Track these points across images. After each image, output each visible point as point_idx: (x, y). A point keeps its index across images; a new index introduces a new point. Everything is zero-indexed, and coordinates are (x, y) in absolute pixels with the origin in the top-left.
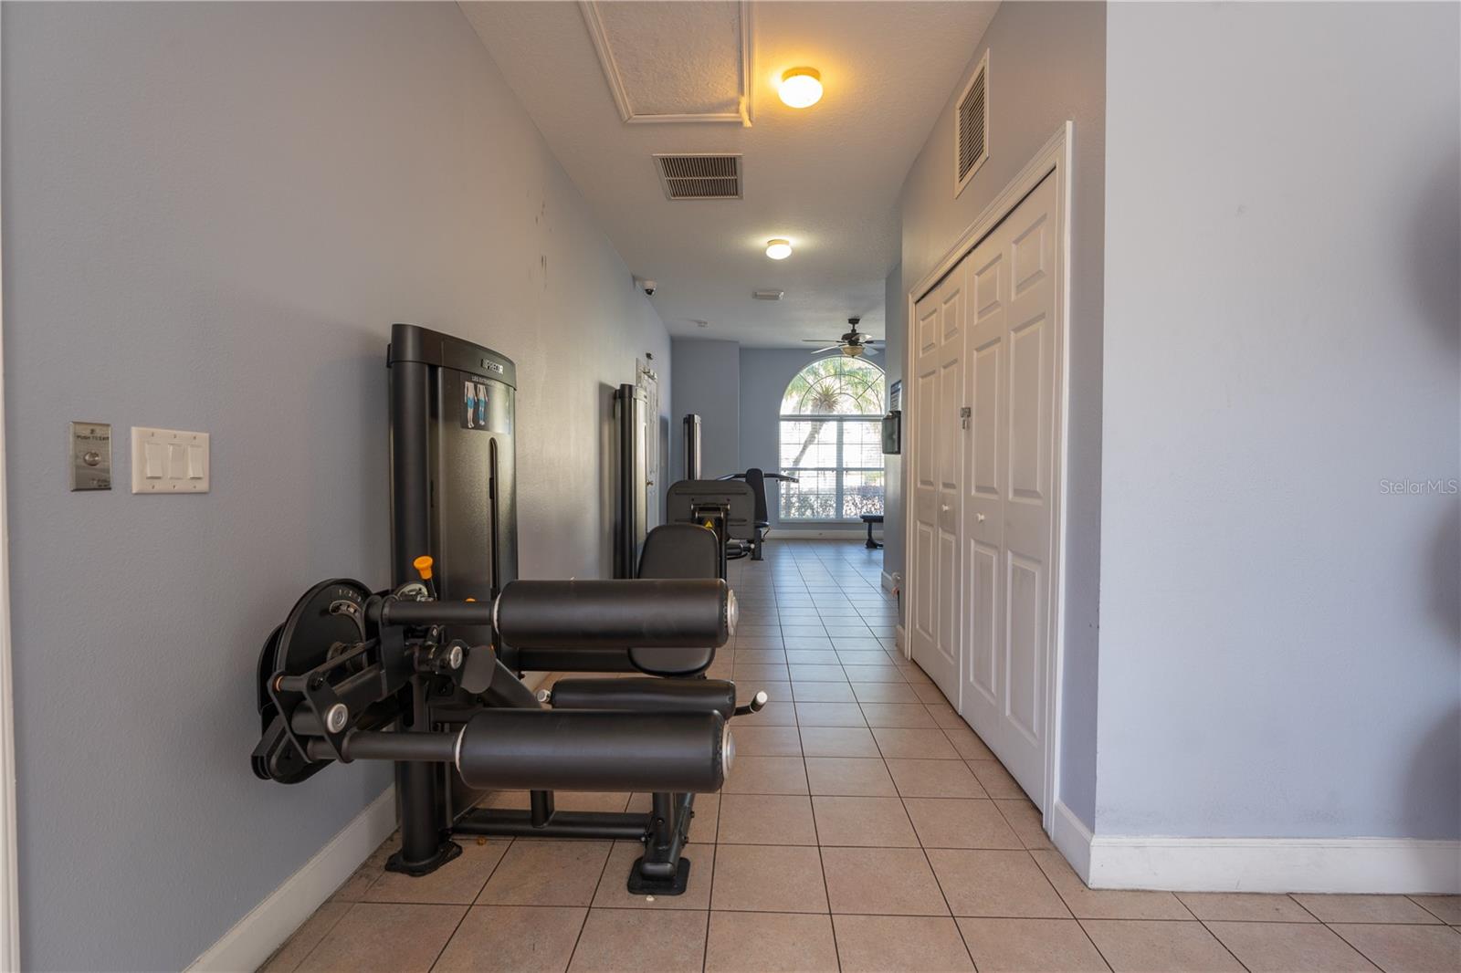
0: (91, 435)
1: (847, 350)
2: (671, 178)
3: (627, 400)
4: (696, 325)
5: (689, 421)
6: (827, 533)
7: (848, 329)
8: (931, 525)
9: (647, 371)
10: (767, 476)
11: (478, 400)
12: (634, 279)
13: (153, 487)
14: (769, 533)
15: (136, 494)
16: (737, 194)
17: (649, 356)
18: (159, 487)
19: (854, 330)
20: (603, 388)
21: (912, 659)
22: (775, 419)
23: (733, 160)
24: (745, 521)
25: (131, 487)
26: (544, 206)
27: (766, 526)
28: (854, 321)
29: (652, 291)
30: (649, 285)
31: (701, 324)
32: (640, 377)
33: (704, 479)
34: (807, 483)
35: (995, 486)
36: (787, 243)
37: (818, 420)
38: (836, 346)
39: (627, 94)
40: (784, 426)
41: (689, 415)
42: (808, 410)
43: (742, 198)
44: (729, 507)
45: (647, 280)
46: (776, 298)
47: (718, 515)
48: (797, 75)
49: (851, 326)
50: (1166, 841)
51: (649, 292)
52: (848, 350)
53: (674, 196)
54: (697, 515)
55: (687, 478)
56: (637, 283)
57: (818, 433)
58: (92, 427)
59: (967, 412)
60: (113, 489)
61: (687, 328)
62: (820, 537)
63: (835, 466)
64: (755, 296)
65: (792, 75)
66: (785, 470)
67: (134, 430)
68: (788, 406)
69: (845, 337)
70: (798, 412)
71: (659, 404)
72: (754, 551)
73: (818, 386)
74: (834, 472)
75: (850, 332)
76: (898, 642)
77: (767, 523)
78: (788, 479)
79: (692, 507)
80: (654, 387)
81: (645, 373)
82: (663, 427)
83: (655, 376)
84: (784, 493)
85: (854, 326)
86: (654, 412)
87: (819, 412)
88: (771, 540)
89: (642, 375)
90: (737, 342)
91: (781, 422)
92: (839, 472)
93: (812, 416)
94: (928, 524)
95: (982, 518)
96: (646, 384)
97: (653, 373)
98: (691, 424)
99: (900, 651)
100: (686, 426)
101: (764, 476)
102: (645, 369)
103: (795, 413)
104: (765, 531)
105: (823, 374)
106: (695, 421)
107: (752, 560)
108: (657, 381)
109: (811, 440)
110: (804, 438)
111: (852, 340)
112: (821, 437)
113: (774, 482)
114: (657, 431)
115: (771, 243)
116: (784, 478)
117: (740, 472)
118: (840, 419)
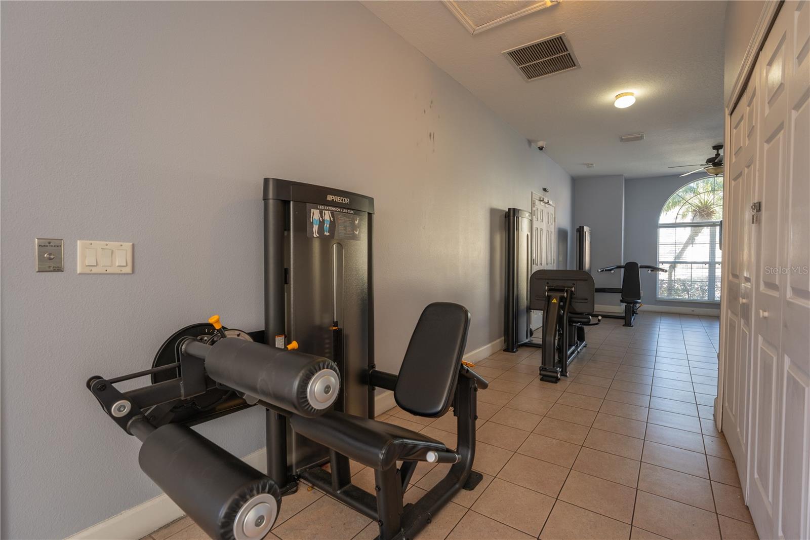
0: (49, 245)
1: (710, 171)
2: (522, 66)
3: (512, 218)
4: (586, 166)
5: (580, 231)
7: (713, 154)
8: (737, 315)
9: (542, 199)
10: (641, 267)
11: (323, 220)
12: (530, 142)
13: (91, 270)
15: (79, 274)
16: (575, 65)
17: (545, 190)
18: (95, 270)
19: (718, 155)
20: (493, 212)
21: (722, 431)
22: (655, 226)
23: (560, 39)
24: (587, 299)
25: (77, 270)
26: (432, 102)
27: (637, 303)
28: (718, 147)
29: (543, 147)
30: (540, 144)
31: (589, 165)
32: (534, 203)
34: (681, 273)
35: (777, 283)
36: (632, 94)
37: (695, 226)
38: (701, 169)
39: (465, 14)
40: (662, 232)
41: (580, 227)
42: (688, 219)
43: (580, 67)
44: (573, 289)
45: (539, 141)
46: (640, 138)
47: (562, 295)
49: (716, 151)
51: (541, 148)
52: (712, 171)
53: (530, 78)
54: (546, 294)
56: (532, 144)
57: (697, 235)
58: (49, 241)
59: (758, 207)
60: (65, 272)
61: (582, 170)
62: (693, 313)
63: (707, 260)
64: (622, 140)
66: (663, 263)
67: (78, 241)
68: (665, 217)
69: (709, 161)
70: (678, 221)
71: (556, 220)
72: (626, 320)
73: (695, 201)
74: (707, 265)
75: (714, 156)
76: (715, 410)
77: (640, 301)
78: (658, 269)
79: (546, 288)
80: (551, 210)
81: (540, 201)
82: (562, 234)
83: (551, 202)
84: (663, 280)
85: (718, 152)
86: (551, 226)
87: (698, 220)
88: (644, 312)
89: (537, 202)
90: (622, 175)
91: (660, 229)
92: (712, 265)
93: (690, 223)
94: (734, 313)
95: (766, 314)
96: (542, 208)
97: (548, 201)
98: (582, 233)
99: (715, 420)
100: (578, 233)
101: (640, 268)
102: (540, 198)
103: (674, 222)
104: (638, 305)
105: (701, 191)
106: (585, 230)
107: (623, 326)
108: (554, 206)
109: (691, 241)
110: (684, 240)
111: (716, 163)
112: (698, 239)
113: (650, 271)
114: (554, 237)
115: (617, 97)
116: (655, 269)
117: (622, 265)
118: (713, 225)
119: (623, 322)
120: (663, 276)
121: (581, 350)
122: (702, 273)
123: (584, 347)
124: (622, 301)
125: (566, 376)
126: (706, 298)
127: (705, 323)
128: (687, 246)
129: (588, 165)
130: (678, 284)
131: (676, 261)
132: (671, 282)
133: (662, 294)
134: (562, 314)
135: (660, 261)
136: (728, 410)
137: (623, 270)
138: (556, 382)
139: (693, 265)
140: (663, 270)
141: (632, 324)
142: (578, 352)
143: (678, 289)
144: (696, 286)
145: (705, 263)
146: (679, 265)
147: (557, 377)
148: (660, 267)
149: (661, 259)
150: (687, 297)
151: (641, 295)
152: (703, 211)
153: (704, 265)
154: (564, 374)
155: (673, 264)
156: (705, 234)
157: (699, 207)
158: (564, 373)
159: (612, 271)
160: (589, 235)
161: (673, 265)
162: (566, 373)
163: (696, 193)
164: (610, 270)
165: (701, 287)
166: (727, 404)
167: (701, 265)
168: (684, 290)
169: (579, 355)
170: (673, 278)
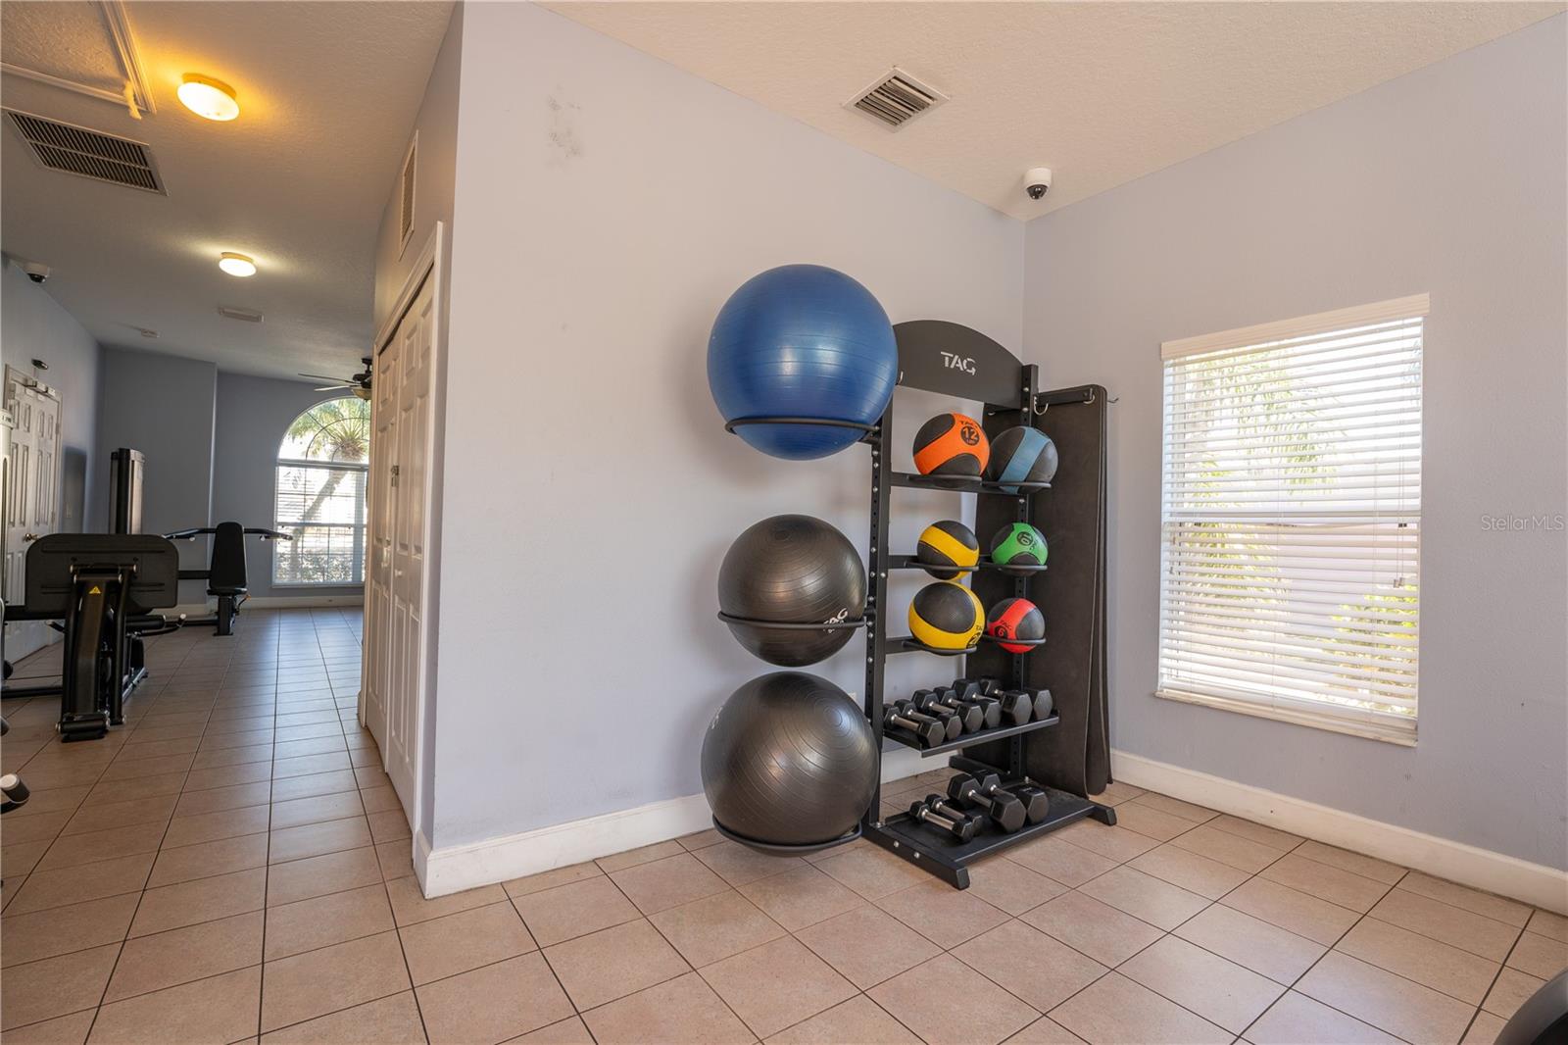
1: (357, 390)
2: (40, 145)
4: (139, 333)
5: (121, 459)
6: (338, 599)
7: (362, 369)
8: (380, 583)
9: (30, 383)
10: (248, 531)
12: (8, 257)
14: (248, 600)
16: (156, 188)
17: (38, 363)
19: (367, 371)
21: (366, 726)
22: (274, 462)
23: (137, 147)
27: (240, 592)
28: (367, 361)
29: (42, 277)
30: (36, 269)
31: (147, 334)
32: (14, 391)
33: (145, 533)
34: (311, 541)
35: (407, 541)
36: (250, 261)
37: (335, 468)
38: (346, 385)
40: (282, 471)
41: (121, 450)
42: (323, 456)
43: (165, 193)
44: (135, 568)
45: (32, 262)
46: (258, 319)
47: (113, 578)
48: (200, 82)
49: (366, 366)
50: (497, 841)
51: (37, 279)
52: (359, 391)
53: (51, 167)
55: (113, 532)
56: (12, 261)
57: (338, 483)
61: (122, 333)
62: (330, 604)
63: (352, 521)
64: (223, 312)
65: (194, 81)
66: (284, 525)
68: (291, 447)
69: (357, 377)
70: (310, 458)
71: (61, 430)
72: (220, 625)
73: (337, 428)
74: (352, 529)
75: (364, 373)
76: (359, 710)
77: (245, 590)
78: (278, 535)
79: (72, 568)
80: (51, 407)
81: (26, 386)
82: (73, 461)
83: (52, 392)
84: (284, 554)
85: (369, 367)
86: (49, 441)
87: (339, 459)
88: (250, 610)
89: (19, 389)
90: (214, 364)
91: (280, 468)
92: (357, 528)
93: (329, 463)
94: (378, 582)
95: (400, 573)
96: (29, 401)
97: (47, 389)
98: (125, 461)
99: (359, 718)
100: (116, 463)
101: (245, 532)
102: (26, 380)
103: (304, 458)
104: (239, 599)
105: (346, 414)
106: (132, 457)
107: (215, 635)
108: (59, 400)
109: (328, 490)
110: (317, 489)
111: (364, 381)
112: (339, 489)
113: (263, 539)
114: (54, 466)
115: (225, 255)
116: (271, 535)
117: (209, 527)
118: (361, 469)
119: (214, 629)
120: (282, 547)
121: (138, 682)
122: (344, 542)
123: (143, 677)
124: (210, 593)
125: (121, 723)
126: (350, 580)
127: (347, 617)
128: (323, 499)
129: (144, 332)
130: (307, 560)
131: (307, 521)
132: (294, 557)
133: (283, 576)
134: (112, 617)
135: (279, 520)
136: (373, 695)
137: (210, 538)
138: (101, 737)
139: (332, 528)
140: (285, 537)
141: (231, 631)
142: (134, 686)
143: (307, 569)
144: (335, 563)
145: (349, 526)
146: (310, 528)
147: (104, 727)
148: (279, 531)
149: (280, 519)
150: (321, 580)
151: (247, 581)
152: (348, 446)
153: (347, 529)
154: (117, 720)
155: (299, 528)
156: (348, 482)
157: (341, 438)
158: (116, 718)
159: (192, 539)
160: (141, 468)
161: (301, 527)
162: (122, 717)
163: (337, 416)
164: (188, 536)
165: (342, 563)
166: (370, 690)
167: (343, 529)
168: (316, 570)
169: (135, 692)
170: (299, 550)
